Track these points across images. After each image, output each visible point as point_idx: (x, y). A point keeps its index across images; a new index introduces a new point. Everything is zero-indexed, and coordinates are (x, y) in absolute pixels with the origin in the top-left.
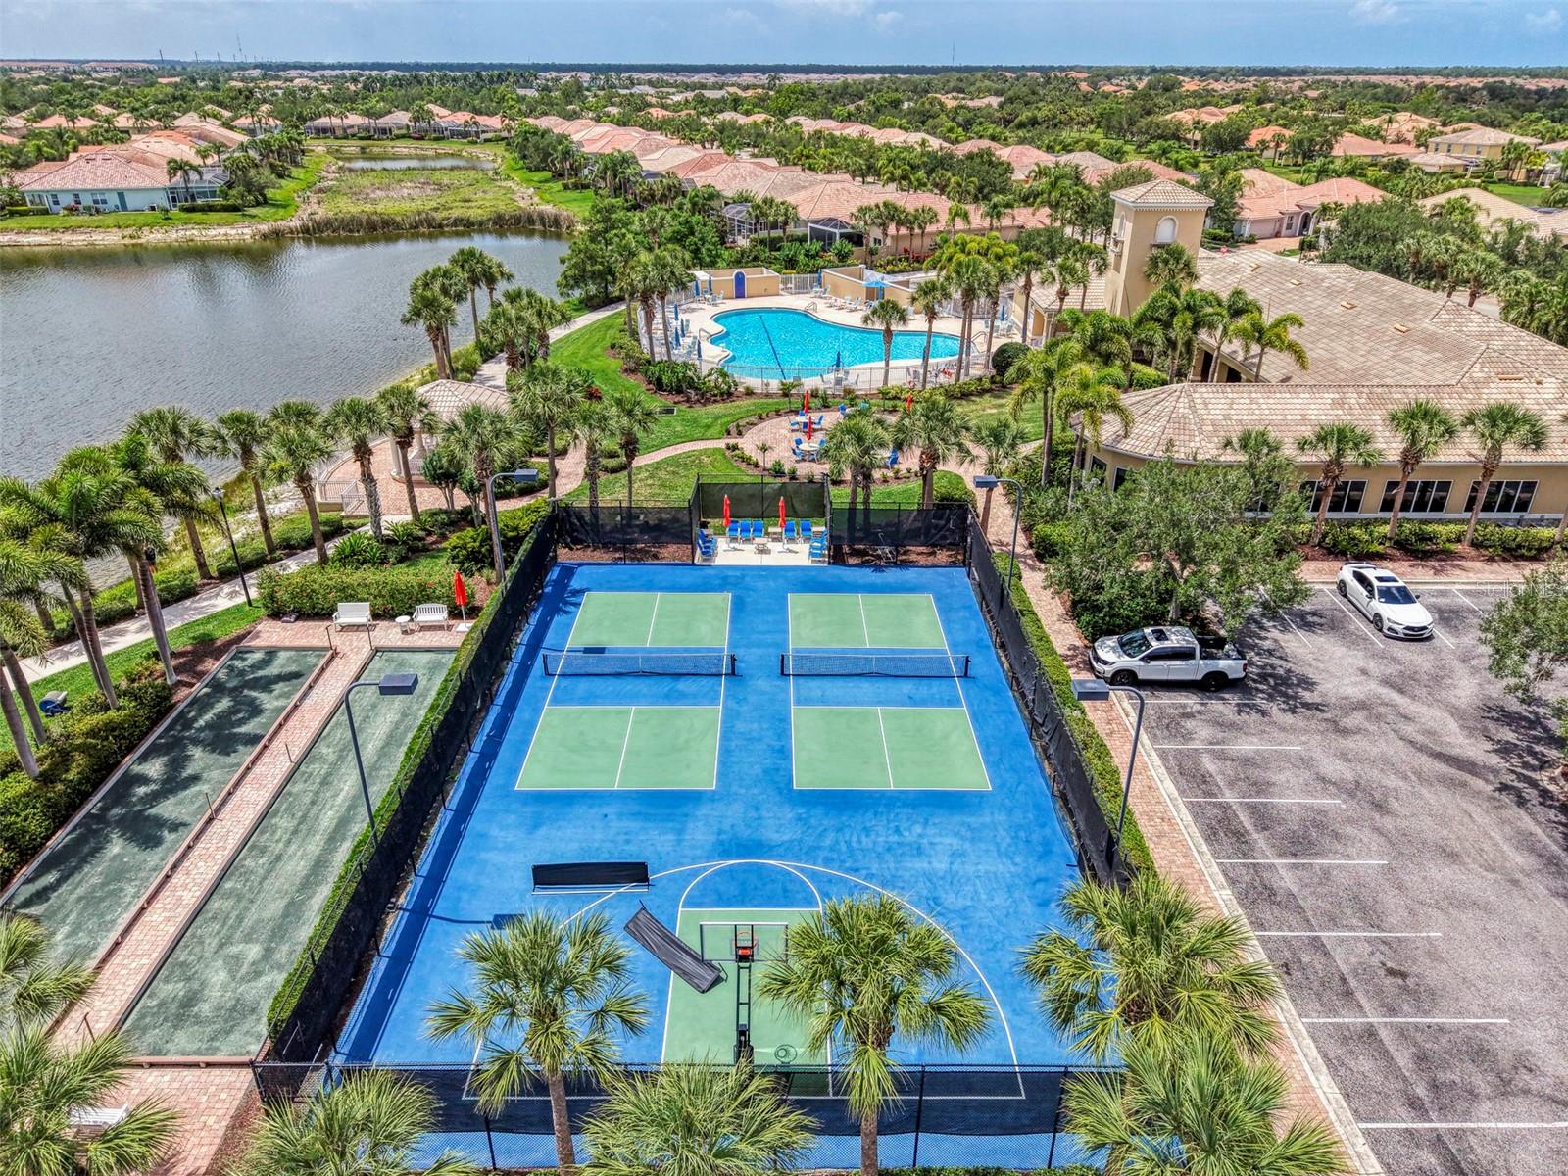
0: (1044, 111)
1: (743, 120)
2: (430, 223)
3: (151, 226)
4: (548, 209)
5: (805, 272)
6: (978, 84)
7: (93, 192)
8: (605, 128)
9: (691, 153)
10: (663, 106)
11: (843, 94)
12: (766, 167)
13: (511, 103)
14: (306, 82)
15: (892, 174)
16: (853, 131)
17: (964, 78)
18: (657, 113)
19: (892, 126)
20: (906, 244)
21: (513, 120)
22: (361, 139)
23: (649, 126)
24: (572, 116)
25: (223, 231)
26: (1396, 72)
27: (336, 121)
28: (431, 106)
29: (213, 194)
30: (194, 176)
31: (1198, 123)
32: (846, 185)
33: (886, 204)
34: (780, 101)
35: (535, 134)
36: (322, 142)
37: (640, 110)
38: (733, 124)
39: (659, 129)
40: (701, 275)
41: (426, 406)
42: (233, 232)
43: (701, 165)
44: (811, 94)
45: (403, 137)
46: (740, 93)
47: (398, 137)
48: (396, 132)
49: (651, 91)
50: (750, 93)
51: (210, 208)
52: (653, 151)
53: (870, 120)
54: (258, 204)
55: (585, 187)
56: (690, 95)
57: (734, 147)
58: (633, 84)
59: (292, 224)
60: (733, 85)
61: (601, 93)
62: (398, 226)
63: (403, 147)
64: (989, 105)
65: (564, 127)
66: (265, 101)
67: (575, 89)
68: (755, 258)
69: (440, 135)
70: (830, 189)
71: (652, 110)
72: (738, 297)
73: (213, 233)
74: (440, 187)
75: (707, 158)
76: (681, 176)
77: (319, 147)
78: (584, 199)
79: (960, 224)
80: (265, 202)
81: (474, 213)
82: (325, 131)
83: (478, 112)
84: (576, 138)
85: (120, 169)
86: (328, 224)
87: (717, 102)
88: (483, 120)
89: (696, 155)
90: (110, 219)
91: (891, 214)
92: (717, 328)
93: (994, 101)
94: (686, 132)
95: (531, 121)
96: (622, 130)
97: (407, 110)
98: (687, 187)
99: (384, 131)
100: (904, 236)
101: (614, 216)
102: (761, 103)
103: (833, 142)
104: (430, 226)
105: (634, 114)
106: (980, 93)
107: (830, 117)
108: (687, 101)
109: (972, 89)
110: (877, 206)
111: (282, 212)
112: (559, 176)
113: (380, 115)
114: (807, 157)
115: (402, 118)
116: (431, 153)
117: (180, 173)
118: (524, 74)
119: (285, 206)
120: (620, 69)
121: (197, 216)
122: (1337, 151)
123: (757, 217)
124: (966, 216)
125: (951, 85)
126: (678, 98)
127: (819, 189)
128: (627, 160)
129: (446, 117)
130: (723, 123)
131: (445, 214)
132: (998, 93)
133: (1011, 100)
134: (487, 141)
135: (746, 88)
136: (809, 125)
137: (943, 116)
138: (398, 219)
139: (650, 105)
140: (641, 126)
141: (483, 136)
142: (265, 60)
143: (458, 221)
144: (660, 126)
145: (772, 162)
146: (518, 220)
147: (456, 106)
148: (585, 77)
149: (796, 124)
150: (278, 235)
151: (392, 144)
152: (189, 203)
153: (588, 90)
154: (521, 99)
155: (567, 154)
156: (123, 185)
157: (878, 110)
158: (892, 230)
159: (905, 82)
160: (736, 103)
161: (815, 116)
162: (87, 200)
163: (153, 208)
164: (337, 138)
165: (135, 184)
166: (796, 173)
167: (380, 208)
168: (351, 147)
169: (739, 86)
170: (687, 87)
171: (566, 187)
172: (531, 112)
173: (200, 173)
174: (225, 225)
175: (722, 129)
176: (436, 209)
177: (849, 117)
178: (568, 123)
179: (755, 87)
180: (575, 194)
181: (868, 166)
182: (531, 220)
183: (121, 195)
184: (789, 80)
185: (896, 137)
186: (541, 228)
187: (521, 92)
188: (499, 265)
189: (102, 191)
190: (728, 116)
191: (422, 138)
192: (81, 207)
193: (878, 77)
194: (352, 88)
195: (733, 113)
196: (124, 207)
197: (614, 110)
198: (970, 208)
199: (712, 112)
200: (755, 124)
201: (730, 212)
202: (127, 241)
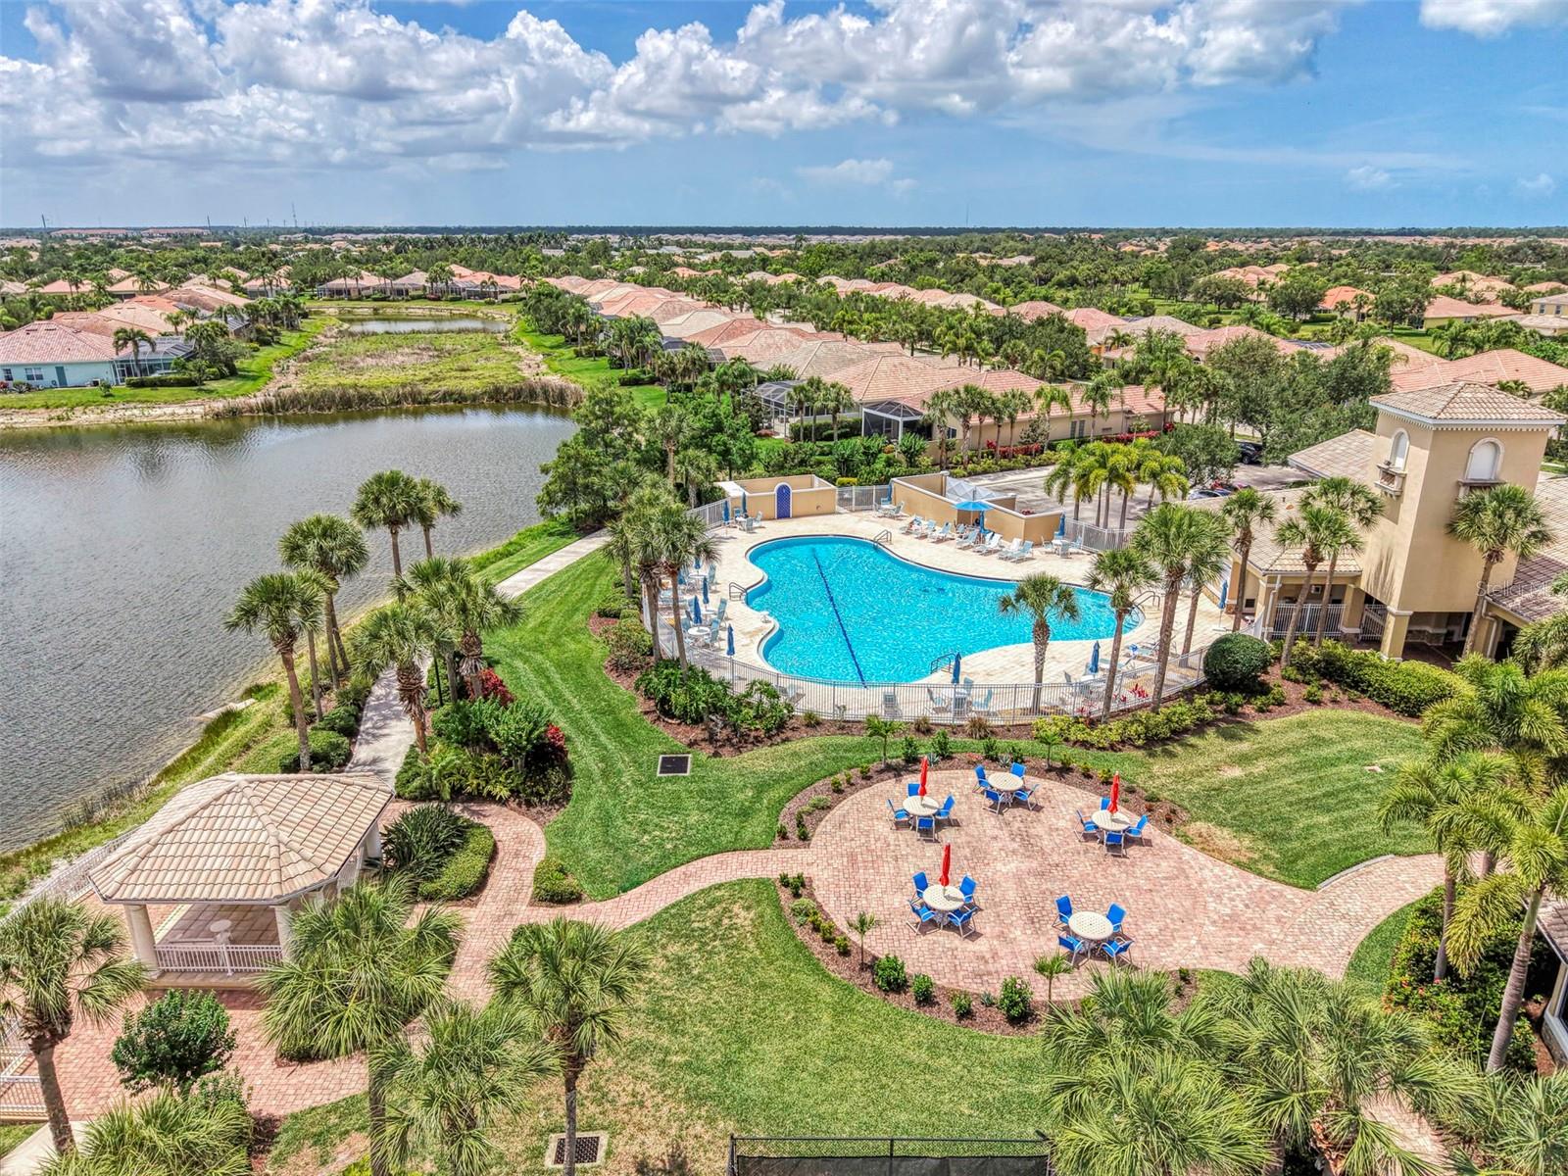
0: (1083, 270)
1: (773, 281)
2: (414, 397)
3: (86, 405)
4: (554, 380)
5: (868, 482)
6: (1003, 244)
7: (26, 367)
8: (628, 288)
9: (718, 317)
10: (690, 266)
11: (872, 253)
12: (802, 334)
13: (534, 263)
14: (343, 244)
15: (955, 344)
16: (891, 291)
17: (988, 239)
18: (683, 273)
19: (931, 286)
20: (991, 436)
21: (533, 280)
22: (375, 300)
23: (675, 286)
24: (593, 276)
25: (169, 410)
26: (1402, 233)
27: (351, 282)
28: (454, 267)
29: (167, 366)
30: (145, 347)
31: (1263, 283)
32: (904, 360)
33: (967, 389)
34: (811, 261)
35: (549, 295)
36: (334, 303)
37: (665, 270)
38: (762, 285)
39: (685, 289)
40: (732, 488)
41: (106, 946)
42: (182, 411)
43: (730, 332)
44: (840, 254)
45: (419, 297)
46: (766, 252)
47: (413, 298)
48: (412, 293)
49: (679, 251)
50: (777, 253)
51: (163, 383)
52: (677, 315)
53: (906, 279)
54: (222, 376)
55: (601, 354)
56: (718, 255)
57: (765, 310)
58: (661, 244)
59: (253, 401)
60: (759, 245)
61: (628, 253)
62: (376, 401)
63: (417, 308)
64: (1020, 265)
65: (586, 287)
66: (287, 263)
67: (602, 248)
68: (802, 463)
69: (457, 295)
70: (886, 365)
71: (678, 270)
72: (780, 517)
73: (159, 412)
74: (441, 353)
75: (737, 324)
76: (705, 344)
77: (332, 309)
78: (597, 369)
79: (1057, 410)
80: (233, 373)
81: (469, 385)
82: (339, 292)
83: (499, 272)
84: (592, 300)
85: (64, 341)
86: (295, 400)
87: (745, 262)
88: (503, 281)
89: (726, 320)
90: (38, 398)
91: (973, 401)
92: (754, 575)
93: (1026, 260)
94: (715, 293)
95: (552, 281)
96: (645, 291)
97: (426, 271)
98: (713, 358)
99: (400, 292)
100: (989, 426)
101: (617, 409)
102: (789, 263)
103: (875, 305)
104: (414, 401)
105: (659, 274)
106: (1006, 253)
107: (863, 277)
108: (714, 260)
109: (997, 249)
110: (957, 392)
111: (249, 385)
112: (572, 340)
113: (397, 276)
114: (850, 323)
115: (419, 278)
116: (446, 313)
117: (130, 344)
118: (552, 236)
119: (254, 378)
120: (649, 231)
121: (146, 392)
122: (1429, 313)
123: (800, 402)
124: (1065, 401)
125: (976, 245)
126: (706, 257)
127: (873, 363)
128: (646, 327)
129: (467, 277)
130: (752, 283)
131: (435, 386)
132: (1026, 253)
133: (1042, 259)
134: (504, 301)
135: (772, 248)
136: (844, 287)
137: (980, 275)
138: (378, 393)
139: (677, 265)
140: (666, 287)
141: (501, 297)
142: (316, 225)
143: (447, 396)
144: (687, 287)
145: (809, 327)
146: (518, 394)
147: (480, 266)
148: (614, 239)
149: (830, 284)
150: (234, 413)
151: (407, 304)
152: (140, 376)
153: (617, 250)
154: (546, 259)
155: (579, 318)
156: (65, 359)
157: (913, 269)
158: (974, 420)
159: (928, 242)
160: (764, 263)
161: (847, 276)
162: (19, 376)
163: (96, 384)
164: (350, 300)
165: (77, 357)
166: (836, 343)
167: (363, 380)
168: (365, 308)
169: (765, 246)
170: (714, 247)
171: (578, 354)
172: (554, 272)
173: (153, 344)
174: (173, 403)
175: (751, 290)
176: (426, 380)
177: (882, 278)
178: (589, 283)
179: (781, 247)
180: (587, 363)
181: (923, 333)
182: (532, 394)
183: (60, 370)
184: (814, 240)
185: (944, 300)
186: (545, 403)
187: (547, 252)
188: (440, 492)
189: (38, 366)
190: (757, 276)
191: (438, 299)
192: (11, 383)
193: (900, 238)
194: (385, 249)
195: (762, 273)
196: (63, 383)
197: (639, 270)
198: (1066, 388)
199: (740, 272)
200: (786, 285)
201: (765, 392)
202: (54, 423)
